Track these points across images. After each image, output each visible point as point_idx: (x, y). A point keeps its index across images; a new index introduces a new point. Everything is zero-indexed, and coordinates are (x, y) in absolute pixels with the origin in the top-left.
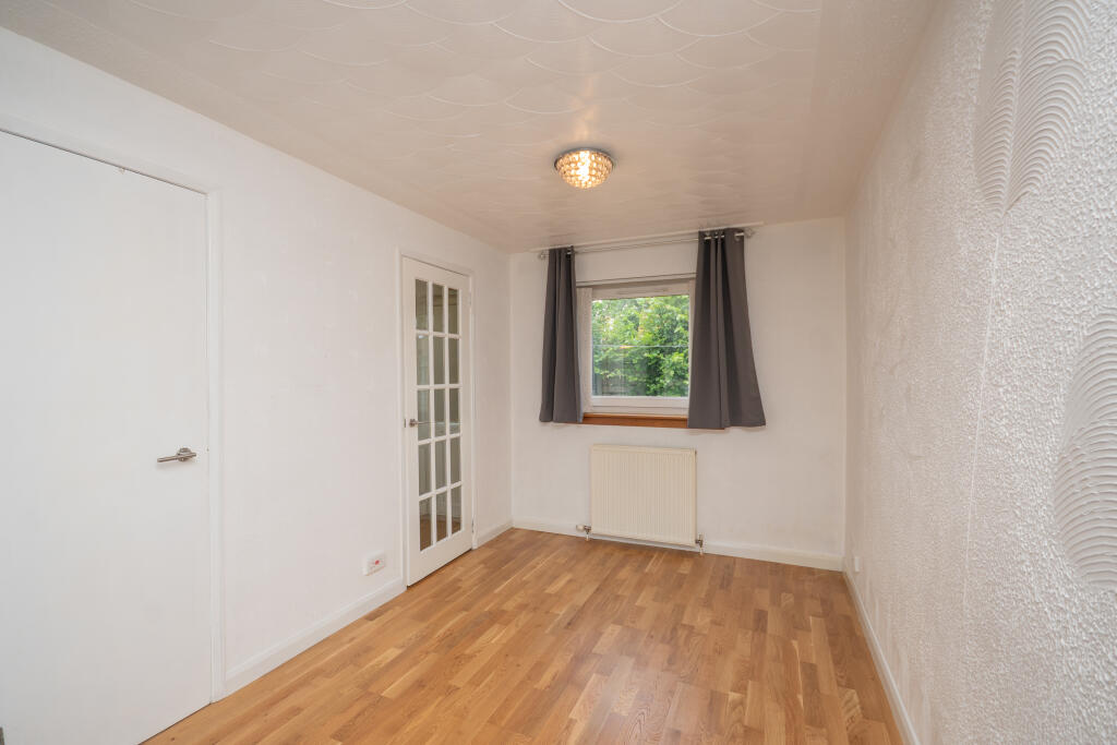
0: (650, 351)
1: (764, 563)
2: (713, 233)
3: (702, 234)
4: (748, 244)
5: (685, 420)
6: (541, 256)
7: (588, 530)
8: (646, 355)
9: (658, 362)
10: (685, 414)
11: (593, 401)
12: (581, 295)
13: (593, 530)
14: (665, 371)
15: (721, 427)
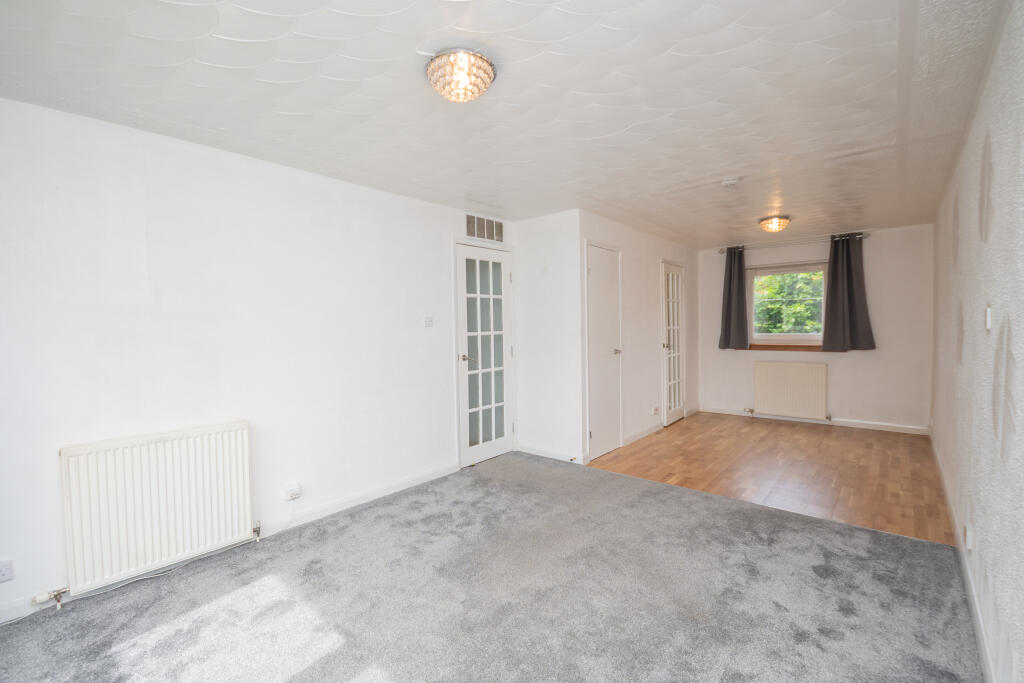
0: (772, 303)
1: (873, 430)
2: (841, 236)
3: (833, 237)
4: (866, 243)
5: (819, 347)
6: (721, 252)
7: (752, 411)
8: (770, 306)
9: (779, 313)
10: (820, 343)
11: (755, 337)
12: (748, 273)
13: (756, 411)
14: (785, 319)
15: (845, 351)
